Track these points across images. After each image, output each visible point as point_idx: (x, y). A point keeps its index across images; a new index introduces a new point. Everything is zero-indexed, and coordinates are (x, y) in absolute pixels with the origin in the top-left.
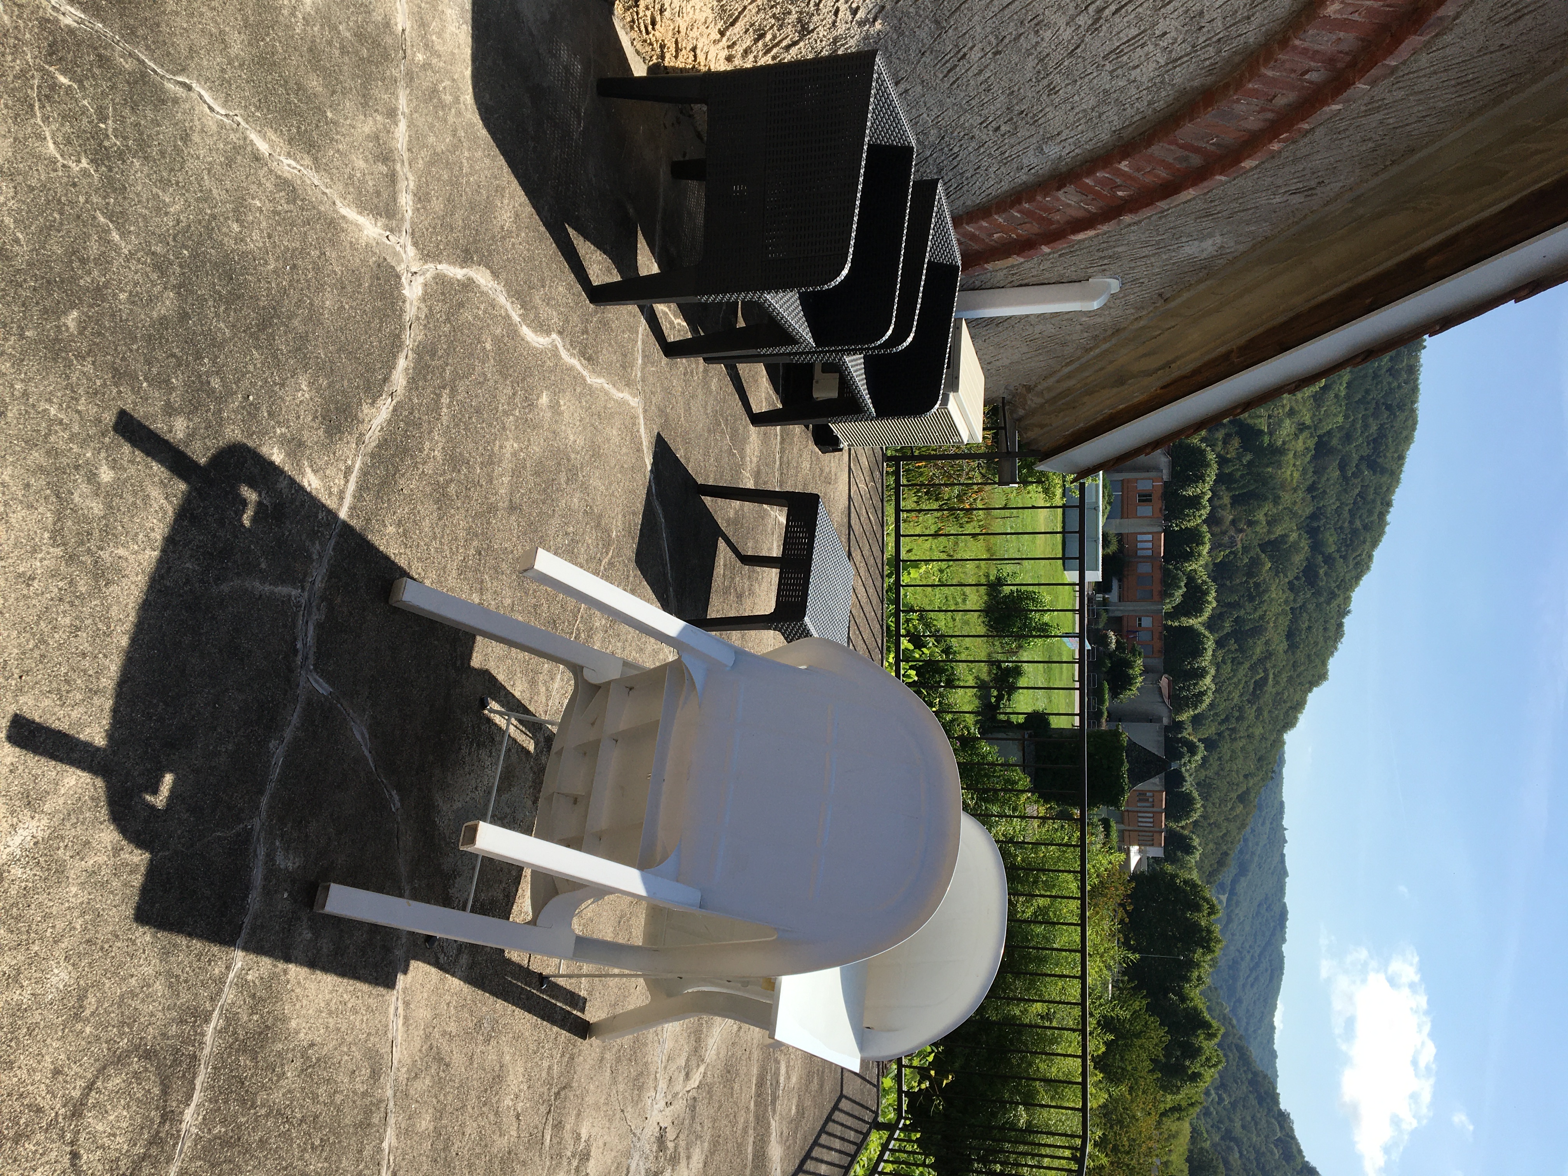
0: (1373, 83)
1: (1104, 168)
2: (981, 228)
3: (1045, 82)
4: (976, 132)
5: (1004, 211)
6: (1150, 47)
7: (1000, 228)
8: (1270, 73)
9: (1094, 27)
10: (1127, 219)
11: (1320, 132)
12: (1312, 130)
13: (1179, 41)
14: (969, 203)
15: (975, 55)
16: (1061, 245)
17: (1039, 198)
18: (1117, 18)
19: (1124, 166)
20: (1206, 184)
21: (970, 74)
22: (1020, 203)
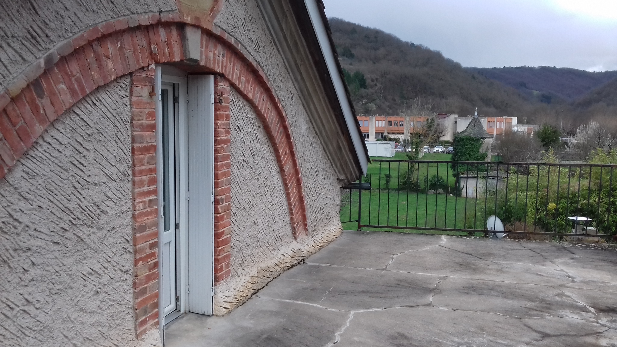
0: (269, 81)
1: (280, 158)
2: (292, 196)
3: (258, 176)
4: (268, 198)
5: (288, 188)
6: (253, 146)
7: (293, 190)
8: (263, 110)
9: (247, 162)
10: (294, 150)
11: (279, 94)
12: (278, 96)
13: (252, 137)
14: (285, 200)
15: (250, 198)
16: (299, 171)
17: (286, 177)
18: (246, 156)
19: (281, 151)
20: (288, 126)
21: (254, 200)
22: (287, 183)
